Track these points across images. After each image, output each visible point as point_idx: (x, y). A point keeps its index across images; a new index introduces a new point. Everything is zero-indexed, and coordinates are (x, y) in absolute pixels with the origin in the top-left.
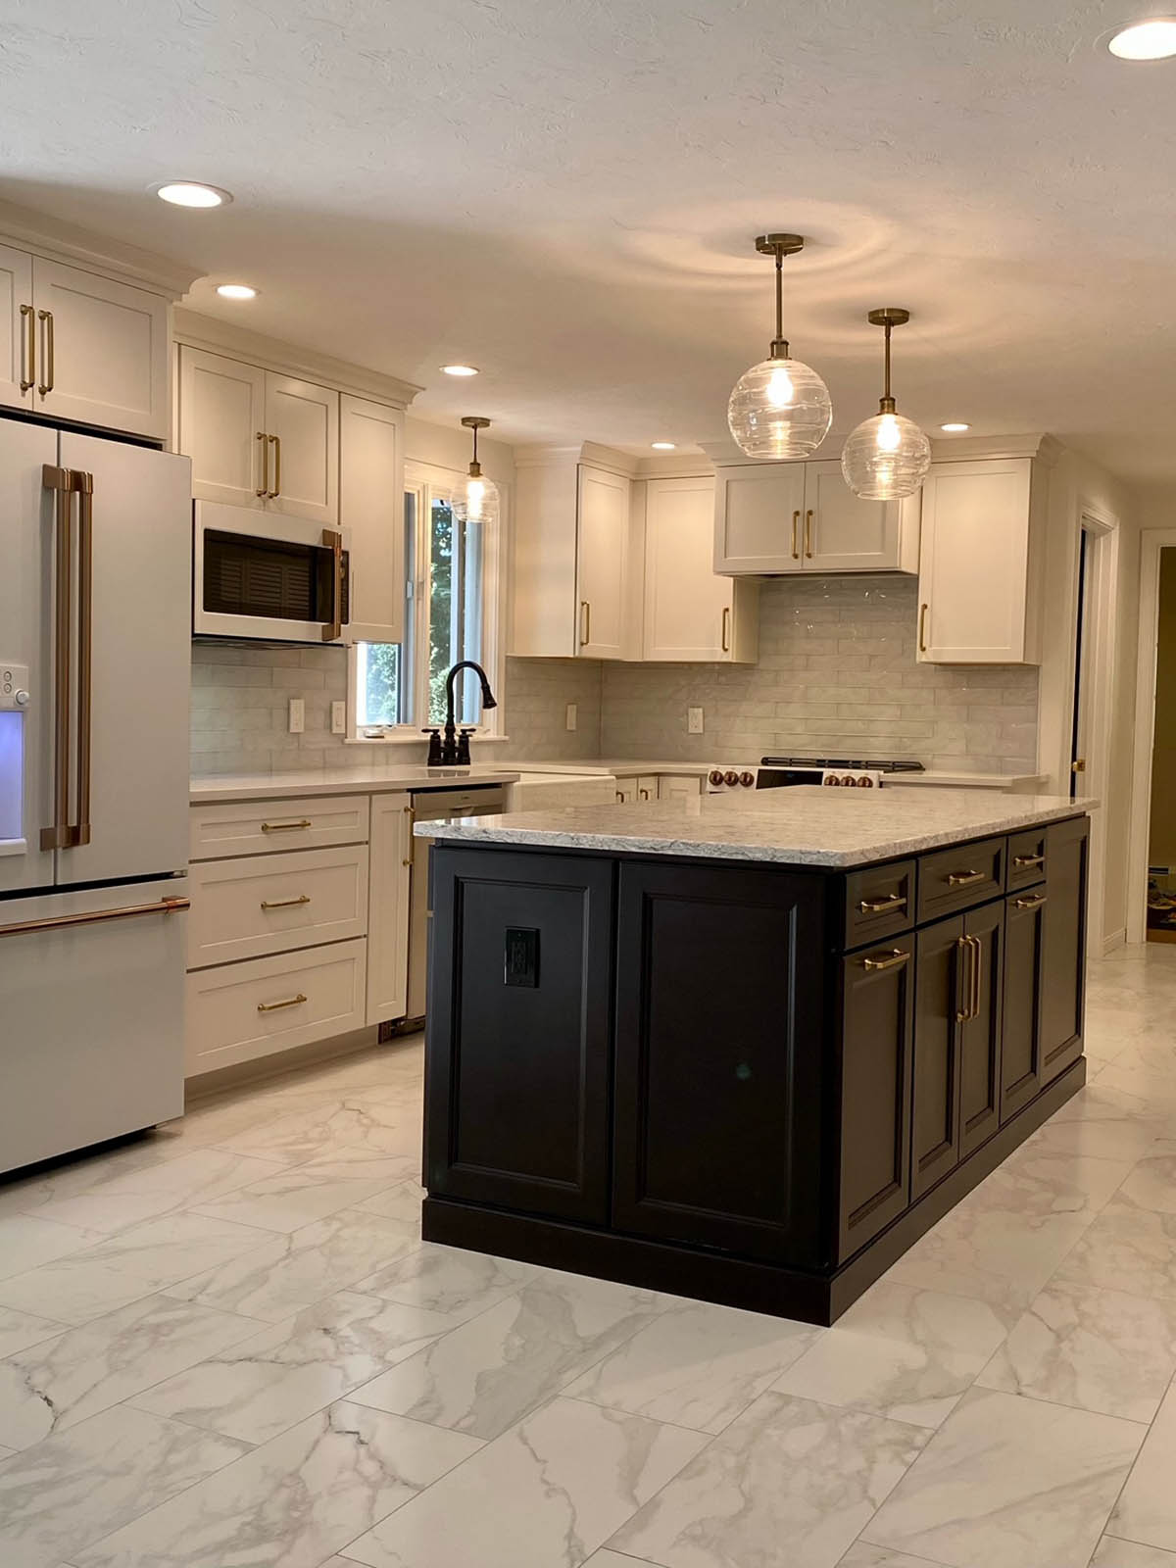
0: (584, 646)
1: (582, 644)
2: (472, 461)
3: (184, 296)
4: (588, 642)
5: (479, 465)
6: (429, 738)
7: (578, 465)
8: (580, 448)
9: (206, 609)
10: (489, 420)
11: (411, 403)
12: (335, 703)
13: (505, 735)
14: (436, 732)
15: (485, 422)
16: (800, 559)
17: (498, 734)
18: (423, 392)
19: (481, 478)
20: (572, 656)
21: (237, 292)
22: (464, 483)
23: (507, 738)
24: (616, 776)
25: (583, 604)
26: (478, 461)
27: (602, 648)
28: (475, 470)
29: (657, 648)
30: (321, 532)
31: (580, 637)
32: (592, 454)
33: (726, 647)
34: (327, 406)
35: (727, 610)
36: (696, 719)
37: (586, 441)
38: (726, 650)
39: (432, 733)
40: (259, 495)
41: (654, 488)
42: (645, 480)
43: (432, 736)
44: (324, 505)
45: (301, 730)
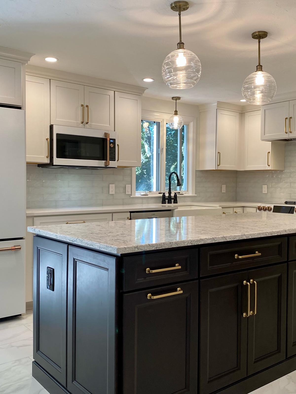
0: (219, 166)
1: (218, 165)
2: (175, 110)
3: (28, 62)
4: (220, 165)
5: (177, 111)
6: (162, 195)
7: (217, 109)
8: (217, 104)
9: (57, 157)
10: (180, 98)
11: (144, 93)
12: (127, 185)
13: (195, 194)
14: (164, 193)
15: (179, 98)
16: (288, 134)
17: (192, 194)
18: (147, 90)
19: (178, 115)
20: (215, 169)
21: (51, 60)
22: (172, 117)
23: (196, 195)
24: (222, 207)
25: (218, 153)
26: (177, 110)
27: (226, 166)
28: (176, 113)
29: (248, 166)
30: (104, 133)
31: (217, 163)
32: (221, 105)
33: (269, 164)
34: (109, 95)
35: (269, 152)
36: (265, 189)
37: (218, 101)
38: (269, 166)
39: (163, 194)
40: (82, 123)
41: (247, 115)
42: (245, 113)
43: (163, 195)
44: (109, 126)
45: (114, 193)
